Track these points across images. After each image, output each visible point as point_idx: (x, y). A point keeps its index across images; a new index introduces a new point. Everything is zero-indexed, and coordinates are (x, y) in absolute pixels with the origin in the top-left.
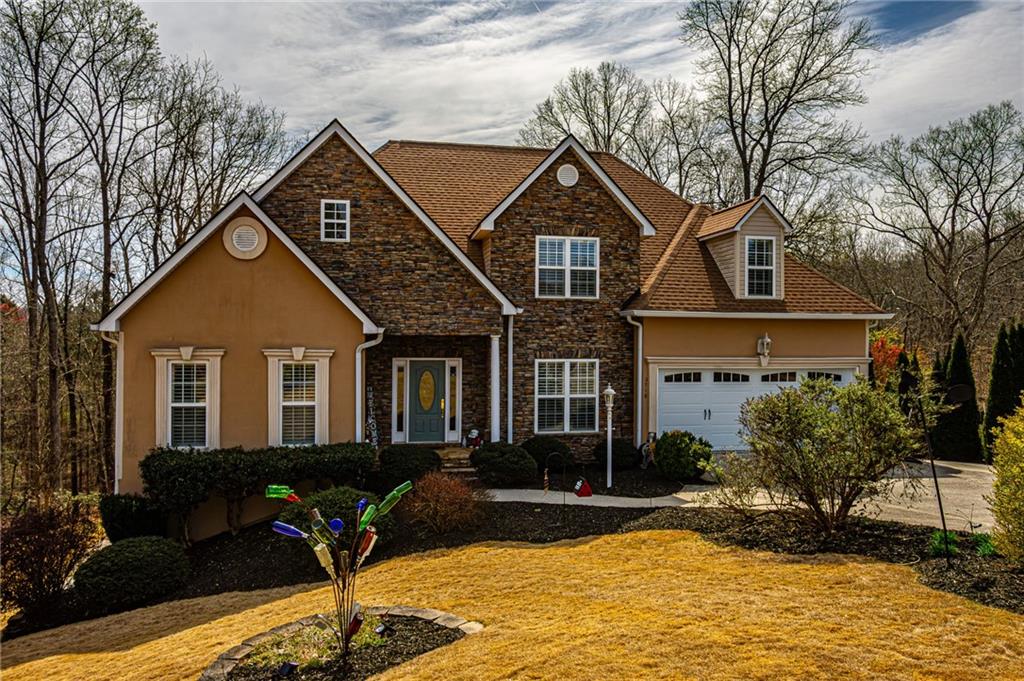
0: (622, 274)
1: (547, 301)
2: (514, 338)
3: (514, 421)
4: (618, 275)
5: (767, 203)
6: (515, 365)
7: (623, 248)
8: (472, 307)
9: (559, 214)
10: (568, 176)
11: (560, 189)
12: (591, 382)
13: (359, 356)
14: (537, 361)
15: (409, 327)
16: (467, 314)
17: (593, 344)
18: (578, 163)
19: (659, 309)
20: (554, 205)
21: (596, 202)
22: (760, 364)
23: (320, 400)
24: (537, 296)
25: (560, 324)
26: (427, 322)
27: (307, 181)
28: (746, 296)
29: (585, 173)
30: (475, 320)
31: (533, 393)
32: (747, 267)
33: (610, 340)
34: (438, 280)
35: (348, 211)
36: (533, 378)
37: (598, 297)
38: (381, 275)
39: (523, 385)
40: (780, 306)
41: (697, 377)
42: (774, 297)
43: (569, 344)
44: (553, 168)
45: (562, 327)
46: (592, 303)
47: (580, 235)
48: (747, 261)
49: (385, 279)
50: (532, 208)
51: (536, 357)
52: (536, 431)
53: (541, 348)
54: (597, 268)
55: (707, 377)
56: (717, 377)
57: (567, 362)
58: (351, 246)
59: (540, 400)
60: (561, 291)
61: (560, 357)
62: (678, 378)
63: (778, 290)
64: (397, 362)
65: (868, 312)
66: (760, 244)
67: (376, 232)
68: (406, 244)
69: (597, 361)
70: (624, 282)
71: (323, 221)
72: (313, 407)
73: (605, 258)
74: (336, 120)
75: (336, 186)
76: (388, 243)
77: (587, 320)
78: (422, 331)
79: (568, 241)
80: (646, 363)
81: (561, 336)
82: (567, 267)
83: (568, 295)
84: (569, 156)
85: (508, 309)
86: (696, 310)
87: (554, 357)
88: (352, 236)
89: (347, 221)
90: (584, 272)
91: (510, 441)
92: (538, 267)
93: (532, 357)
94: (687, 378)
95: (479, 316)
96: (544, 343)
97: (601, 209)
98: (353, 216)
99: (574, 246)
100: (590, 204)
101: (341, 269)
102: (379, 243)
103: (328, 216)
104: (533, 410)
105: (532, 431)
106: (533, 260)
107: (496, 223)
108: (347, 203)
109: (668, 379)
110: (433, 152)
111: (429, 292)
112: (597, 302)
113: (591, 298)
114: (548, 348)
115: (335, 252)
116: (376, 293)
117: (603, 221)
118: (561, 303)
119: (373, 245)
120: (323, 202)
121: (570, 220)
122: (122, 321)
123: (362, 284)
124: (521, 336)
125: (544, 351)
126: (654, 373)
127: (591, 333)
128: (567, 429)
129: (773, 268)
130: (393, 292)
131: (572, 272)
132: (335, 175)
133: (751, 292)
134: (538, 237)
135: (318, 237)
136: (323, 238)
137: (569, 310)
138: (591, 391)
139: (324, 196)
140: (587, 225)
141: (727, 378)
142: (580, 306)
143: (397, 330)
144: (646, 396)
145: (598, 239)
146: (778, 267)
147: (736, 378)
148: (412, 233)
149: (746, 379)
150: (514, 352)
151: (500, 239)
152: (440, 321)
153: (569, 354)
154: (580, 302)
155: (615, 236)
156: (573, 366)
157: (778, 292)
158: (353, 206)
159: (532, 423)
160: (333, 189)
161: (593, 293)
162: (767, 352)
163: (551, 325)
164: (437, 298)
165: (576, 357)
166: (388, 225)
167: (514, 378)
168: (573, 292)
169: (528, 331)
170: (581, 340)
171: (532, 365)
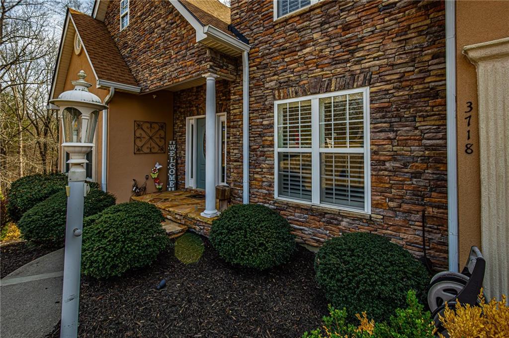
1: (288, 20)
2: (251, 79)
3: (251, 179)
6: (252, 111)
14: (276, 103)
15: (152, 82)
17: (358, 62)
24: (275, 19)
25: (304, 45)
26: (161, 75)
30: (189, 61)
31: (272, 145)
33: (392, 46)
34: (167, 31)
36: (271, 126)
38: (140, 42)
39: (261, 135)
43: (318, 72)
45: (308, 50)
49: (142, 45)
51: (275, 99)
52: (276, 195)
53: (280, 86)
57: (316, 100)
58: (129, 28)
59: (280, 155)
61: (305, 93)
64: (188, 121)
67: (139, 8)
68: (151, 9)
69: (366, 91)
71: (121, 16)
77: (347, 28)
80: (467, 64)
81: (306, 63)
87: (297, 95)
93: (270, 98)
95: (192, 56)
96: (283, 78)
101: (126, 49)
104: (272, 168)
105: (270, 195)
114: (288, 83)
115: (124, 37)
116: (139, 60)
118: (304, 16)
119: (137, 21)
124: (258, 75)
125: (284, 89)
127: (353, 46)
128: (315, 200)
136: (121, 30)
137: (316, 22)
138: (356, 143)
144: (471, 149)
150: (250, 96)
153: (318, 87)
156: (324, 105)
159: (271, 185)
163: (292, 51)
165: (328, 90)
167: (250, 128)
169: (266, 66)
170: (336, 61)
171: (271, 108)
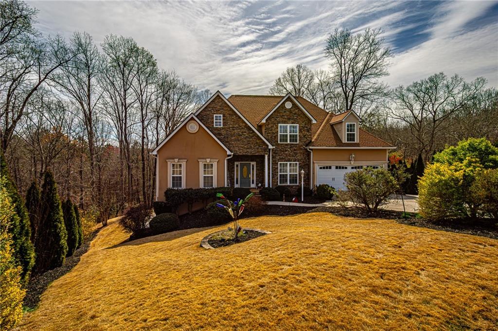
0: (306, 135)
1: (282, 144)
2: (272, 156)
3: (272, 181)
4: (304, 136)
5: (353, 112)
6: (272, 164)
7: (306, 127)
8: (259, 146)
9: (286, 117)
10: (289, 105)
11: (286, 109)
12: (296, 169)
13: (226, 161)
15: (240, 152)
16: (258, 149)
17: (296, 157)
18: (292, 101)
19: (318, 146)
20: (284, 114)
21: (297, 113)
22: (351, 163)
23: (215, 175)
24: (279, 142)
25: (286, 151)
26: (246, 151)
27: (210, 109)
28: (346, 142)
29: (294, 104)
30: (260, 150)
31: (278, 172)
32: (347, 133)
33: (302, 156)
34: (249, 138)
35: (222, 118)
36: (278, 168)
37: (298, 143)
38: (232, 137)
39: (275, 170)
40: (357, 145)
41: (330, 168)
42: (356, 142)
43: (289, 157)
44: (284, 103)
46: (296, 144)
47: (292, 123)
48: (346, 131)
49: (233, 138)
50: (277, 115)
51: (279, 162)
52: (279, 184)
54: (298, 134)
55: (333, 168)
56: (337, 168)
57: (288, 163)
58: (223, 128)
59: (280, 175)
60: (287, 141)
61: (286, 161)
62: (324, 168)
63: (357, 140)
64: (236, 163)
65: (387, 146)
66: (351, 125)
67: (230, 124)
68: (239, 127)
69: (298, 163)
70: (306, 138)
71: (215, 121)
72: (212, 177)
73: (300, 131)
74: (218, 91)
75: (218, 111)
76: (234, 127)
77: (295, 150)
78: (244, 154)
79: (289, 125)
80: (313, 163)
81: (286, 155)
82: (288, 134)
83: (289, 142)
84: (289, 99)
85: (270, 147)
86: (329, 146)
87: (284, 161)
88: (223, 125)
89: (222, 121)
90: (293, 135)
91: (271, 187)
92: (279, 134)
93: (277, 161)
94: (327, 168)
95: (261, 149)
96: (281, 157)
97: (299, 115)
98: (223, 119)
99: (290, 127)
100: (295, 114)
101: (220, 135)
102: (231, 127)
103: (216, 119)
104: (278, 178)
105: (277, 184)
106: (278, 132)
107: (267, 120)
108: (222, 115)
109: (321, 168)
110: (245, 98)
111: (246, 142)
112: (298, 144)
113: (296, 143)
114: (282, 159)
115: (218, 130)
116: (230, 143)
117: (299, 119)
118: (286, 145)
119: (229, 128)
120: (215, 115)
121: (289, 119)
122: (158, 151)
123: (226, 140)
124: (274, 155)
125: (281, 159)
126: (316, 167)
127: (296, 154)
128: (288, 184)
129: (355, 133)
130: (235, 142)
131: (290, 135)
132: (218, 107)
133: (348, 140)
134: (279, 125)
135: (213, 126)
136: (215, 126)
137: (289, 147)
138: (296, 172)
139: (215, 114)
140: (295, 120)
141: (340, 168)
142: (292, 146)
143: (236, 153)
144: (314, 173)
145: (298, 125)
146: (357, 132)
147: (343, 168)
148: (241, 124)
149: (346, 168)
150: (272, 160)
151: (268, 125)
152: (249, 150)
153: (289, 160)
154: (292, 144)
155: (304, 124)
156: (290, 164)
157: (357, 141)
158: (223, 116)
159: (278, 182)
160: (217, 111)
161: (296, 141)
162: (353, 159)
163: (283, 151)
164: (249, 144)
165: (291, 161)
166: (234, 122)
167: (272, 168)
168: (290, 141)
169: (276, 153)
170: (293, 156)
171: (277, 164)
